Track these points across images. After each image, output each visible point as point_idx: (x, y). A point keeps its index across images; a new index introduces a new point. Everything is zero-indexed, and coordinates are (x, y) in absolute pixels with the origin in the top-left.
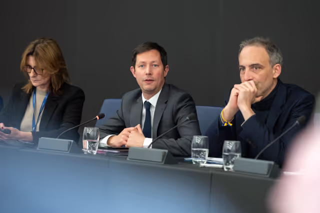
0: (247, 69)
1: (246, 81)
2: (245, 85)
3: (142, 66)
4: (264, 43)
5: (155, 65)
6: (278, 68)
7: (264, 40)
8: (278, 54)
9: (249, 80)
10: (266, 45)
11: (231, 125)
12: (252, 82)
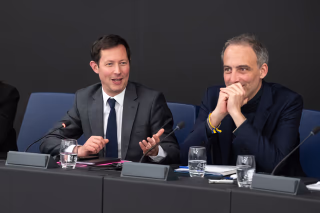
0: (234, 70)
1: (233, 83)
2: (232, 88)
3: (109, 64)
4: (250, 42)
5: (124, 63)
6: (264, 67)
7: (250, 39)
8: (265, 54)
9: (237, 82)
10: (253, 45)
11: (220, 131)
12: (239, 84)
